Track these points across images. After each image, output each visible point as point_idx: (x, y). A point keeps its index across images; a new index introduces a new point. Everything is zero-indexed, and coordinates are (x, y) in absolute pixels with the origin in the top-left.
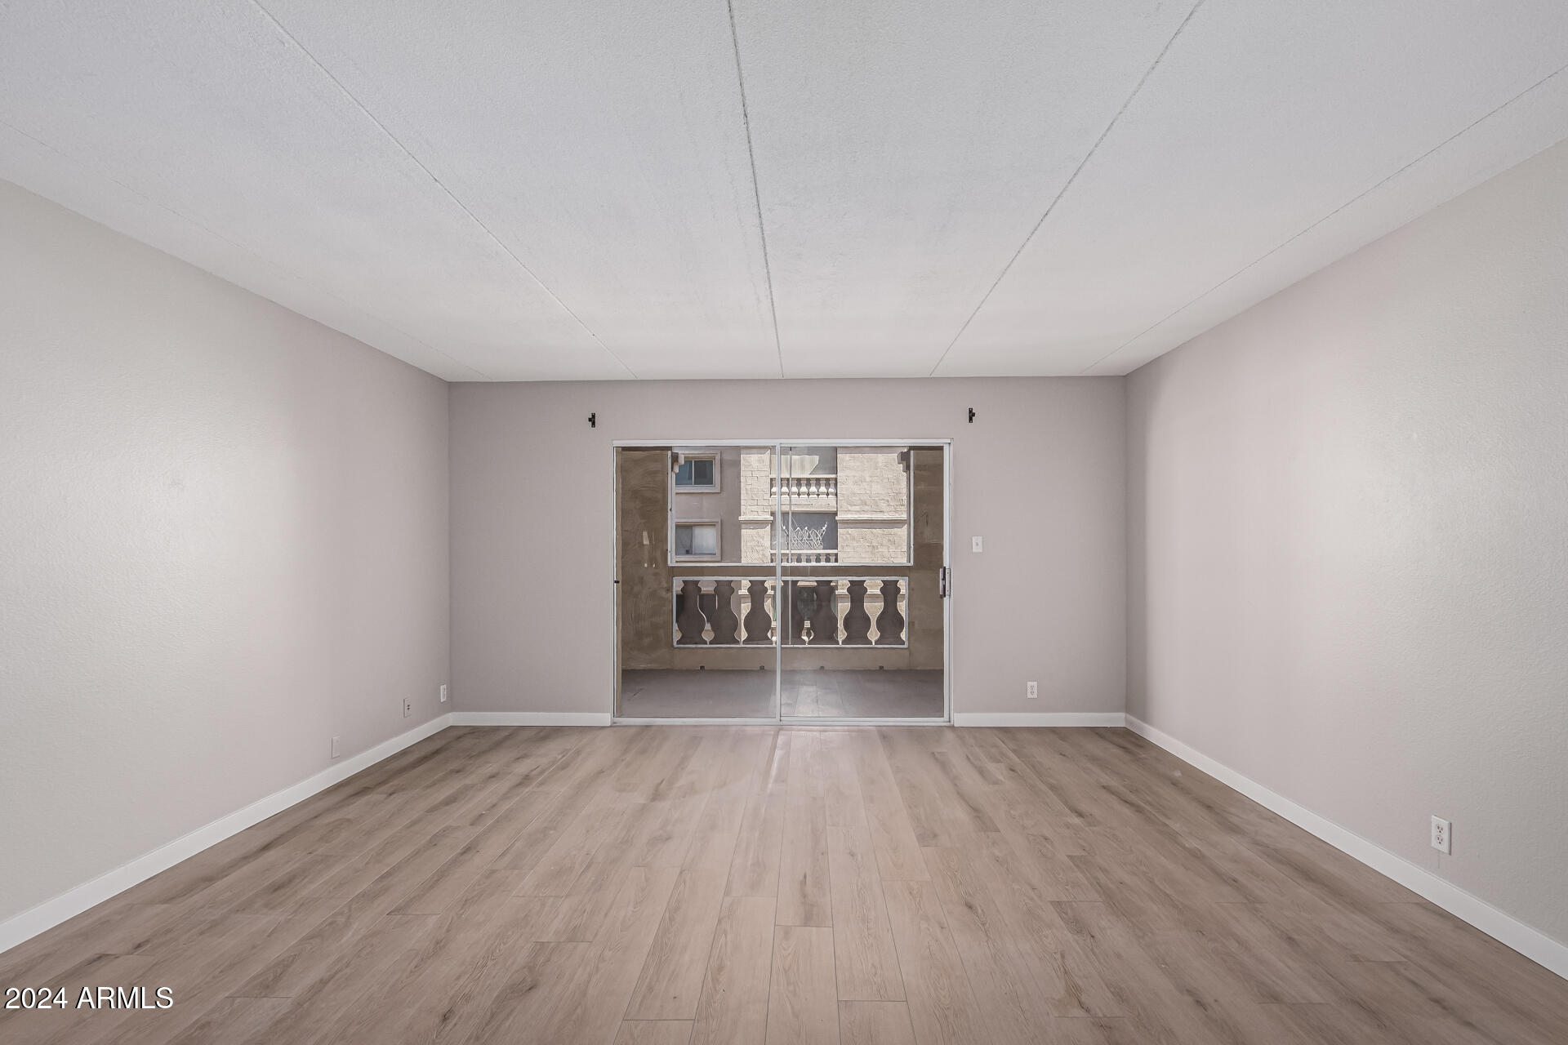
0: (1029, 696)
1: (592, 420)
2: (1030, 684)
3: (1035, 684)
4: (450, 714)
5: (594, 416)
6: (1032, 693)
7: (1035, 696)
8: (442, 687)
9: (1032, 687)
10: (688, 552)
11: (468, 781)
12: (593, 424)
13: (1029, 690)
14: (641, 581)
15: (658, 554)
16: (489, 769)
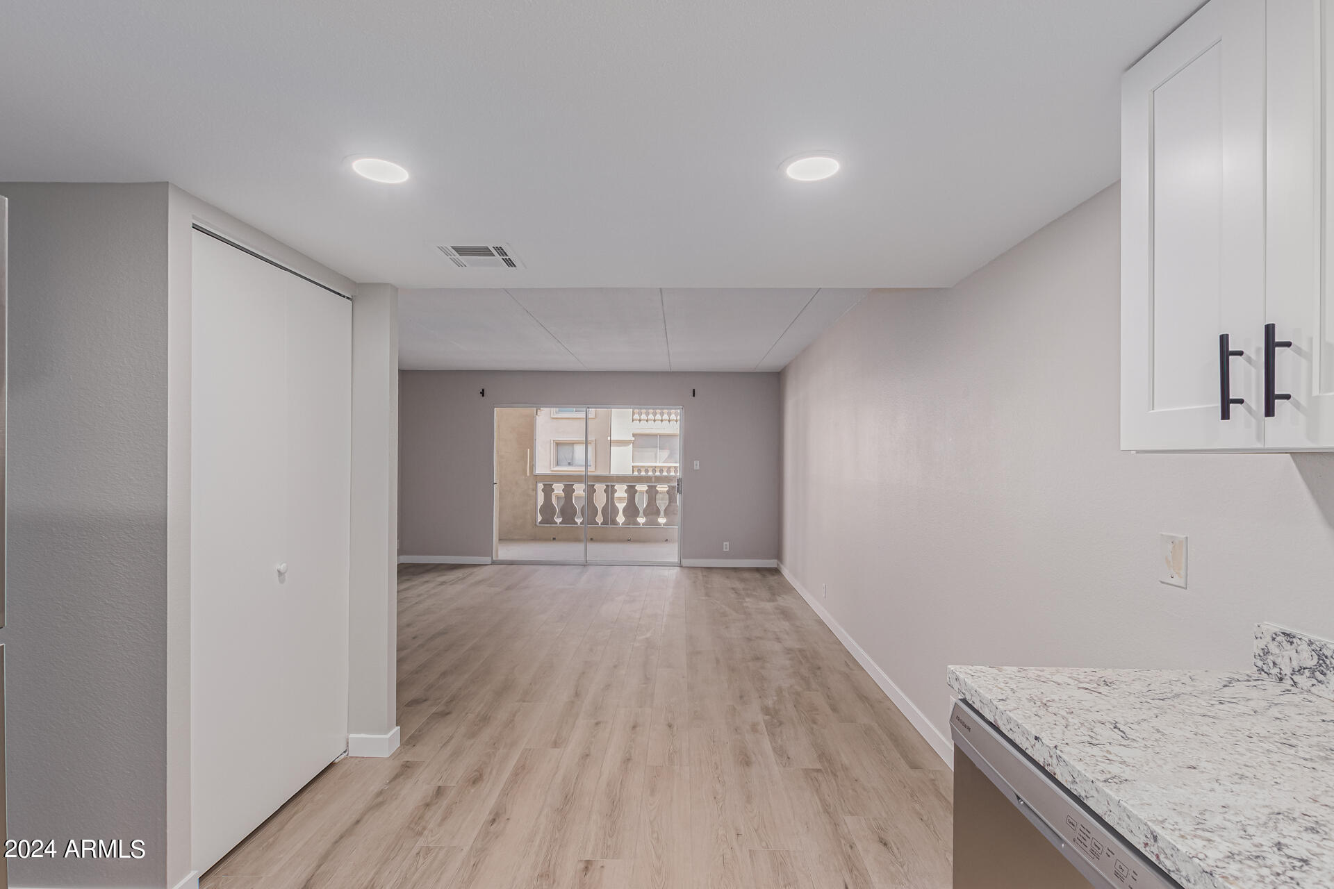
0: (725, 550)
1: (483, 393)
2: (725, 543)
3: (728, 543)
5: (483, 390)
6: (726, 548)
7: (728, 550)
9: (726, 545)
10: (569, 464)
11: (414, 583)
12: (483, 395)
13: (724, 547)
14: (517, 484)
16: (425, 579)
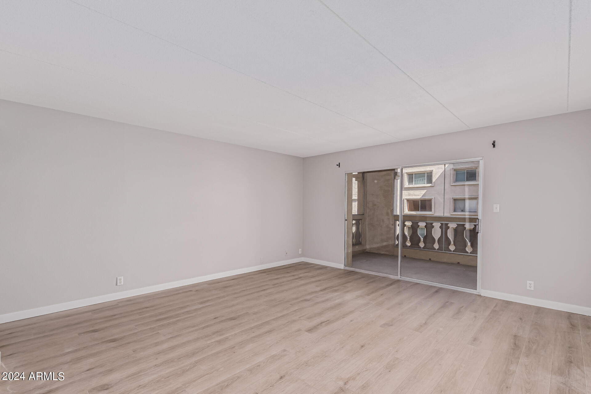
0: (528, 288)
3: (532, 283)
4: (303, 258)
5: (339, 164)
6: (530, 287)
7: (532, 289)
8: (300, 249)
9: (530, 284)
13: (528, 285)
14: (383, 221)
15: (389, 211)
